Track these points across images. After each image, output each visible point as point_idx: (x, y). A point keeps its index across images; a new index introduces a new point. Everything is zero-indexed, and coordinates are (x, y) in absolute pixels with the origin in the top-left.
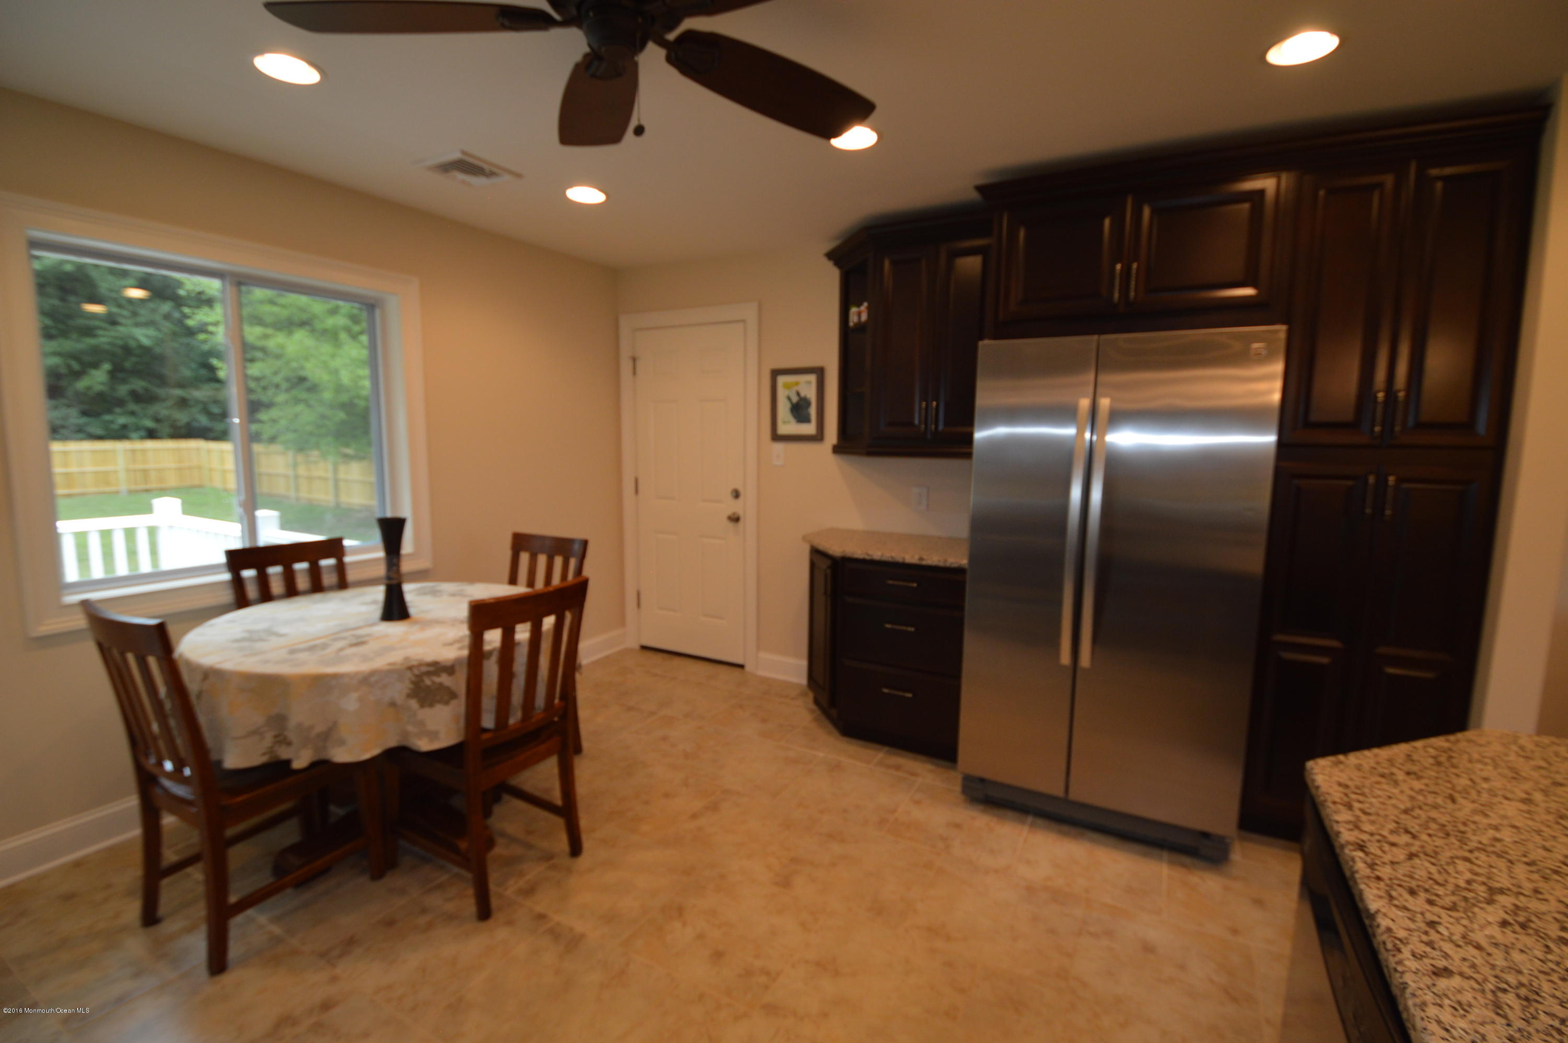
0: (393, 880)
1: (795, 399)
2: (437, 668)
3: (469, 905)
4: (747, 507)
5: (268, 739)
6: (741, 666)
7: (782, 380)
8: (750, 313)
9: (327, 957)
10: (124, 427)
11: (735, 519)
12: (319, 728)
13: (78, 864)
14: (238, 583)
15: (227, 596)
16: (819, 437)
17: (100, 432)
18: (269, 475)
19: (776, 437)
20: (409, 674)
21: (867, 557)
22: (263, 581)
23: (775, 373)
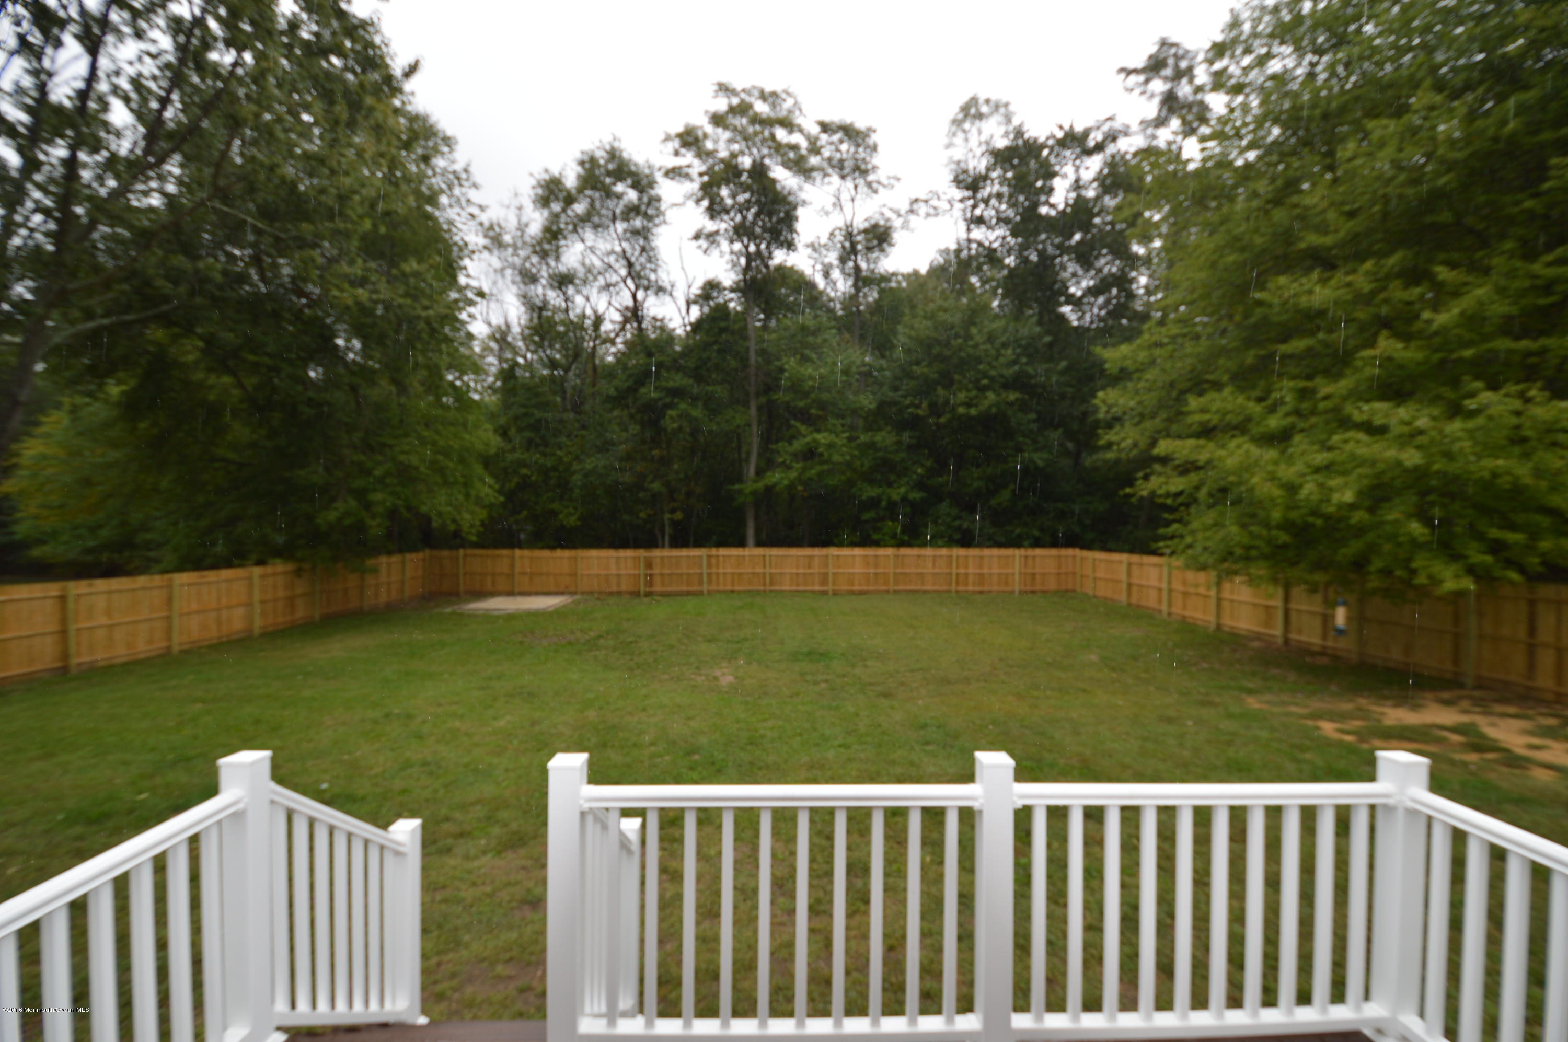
10: (1020, 536)
18: (1140, 586)
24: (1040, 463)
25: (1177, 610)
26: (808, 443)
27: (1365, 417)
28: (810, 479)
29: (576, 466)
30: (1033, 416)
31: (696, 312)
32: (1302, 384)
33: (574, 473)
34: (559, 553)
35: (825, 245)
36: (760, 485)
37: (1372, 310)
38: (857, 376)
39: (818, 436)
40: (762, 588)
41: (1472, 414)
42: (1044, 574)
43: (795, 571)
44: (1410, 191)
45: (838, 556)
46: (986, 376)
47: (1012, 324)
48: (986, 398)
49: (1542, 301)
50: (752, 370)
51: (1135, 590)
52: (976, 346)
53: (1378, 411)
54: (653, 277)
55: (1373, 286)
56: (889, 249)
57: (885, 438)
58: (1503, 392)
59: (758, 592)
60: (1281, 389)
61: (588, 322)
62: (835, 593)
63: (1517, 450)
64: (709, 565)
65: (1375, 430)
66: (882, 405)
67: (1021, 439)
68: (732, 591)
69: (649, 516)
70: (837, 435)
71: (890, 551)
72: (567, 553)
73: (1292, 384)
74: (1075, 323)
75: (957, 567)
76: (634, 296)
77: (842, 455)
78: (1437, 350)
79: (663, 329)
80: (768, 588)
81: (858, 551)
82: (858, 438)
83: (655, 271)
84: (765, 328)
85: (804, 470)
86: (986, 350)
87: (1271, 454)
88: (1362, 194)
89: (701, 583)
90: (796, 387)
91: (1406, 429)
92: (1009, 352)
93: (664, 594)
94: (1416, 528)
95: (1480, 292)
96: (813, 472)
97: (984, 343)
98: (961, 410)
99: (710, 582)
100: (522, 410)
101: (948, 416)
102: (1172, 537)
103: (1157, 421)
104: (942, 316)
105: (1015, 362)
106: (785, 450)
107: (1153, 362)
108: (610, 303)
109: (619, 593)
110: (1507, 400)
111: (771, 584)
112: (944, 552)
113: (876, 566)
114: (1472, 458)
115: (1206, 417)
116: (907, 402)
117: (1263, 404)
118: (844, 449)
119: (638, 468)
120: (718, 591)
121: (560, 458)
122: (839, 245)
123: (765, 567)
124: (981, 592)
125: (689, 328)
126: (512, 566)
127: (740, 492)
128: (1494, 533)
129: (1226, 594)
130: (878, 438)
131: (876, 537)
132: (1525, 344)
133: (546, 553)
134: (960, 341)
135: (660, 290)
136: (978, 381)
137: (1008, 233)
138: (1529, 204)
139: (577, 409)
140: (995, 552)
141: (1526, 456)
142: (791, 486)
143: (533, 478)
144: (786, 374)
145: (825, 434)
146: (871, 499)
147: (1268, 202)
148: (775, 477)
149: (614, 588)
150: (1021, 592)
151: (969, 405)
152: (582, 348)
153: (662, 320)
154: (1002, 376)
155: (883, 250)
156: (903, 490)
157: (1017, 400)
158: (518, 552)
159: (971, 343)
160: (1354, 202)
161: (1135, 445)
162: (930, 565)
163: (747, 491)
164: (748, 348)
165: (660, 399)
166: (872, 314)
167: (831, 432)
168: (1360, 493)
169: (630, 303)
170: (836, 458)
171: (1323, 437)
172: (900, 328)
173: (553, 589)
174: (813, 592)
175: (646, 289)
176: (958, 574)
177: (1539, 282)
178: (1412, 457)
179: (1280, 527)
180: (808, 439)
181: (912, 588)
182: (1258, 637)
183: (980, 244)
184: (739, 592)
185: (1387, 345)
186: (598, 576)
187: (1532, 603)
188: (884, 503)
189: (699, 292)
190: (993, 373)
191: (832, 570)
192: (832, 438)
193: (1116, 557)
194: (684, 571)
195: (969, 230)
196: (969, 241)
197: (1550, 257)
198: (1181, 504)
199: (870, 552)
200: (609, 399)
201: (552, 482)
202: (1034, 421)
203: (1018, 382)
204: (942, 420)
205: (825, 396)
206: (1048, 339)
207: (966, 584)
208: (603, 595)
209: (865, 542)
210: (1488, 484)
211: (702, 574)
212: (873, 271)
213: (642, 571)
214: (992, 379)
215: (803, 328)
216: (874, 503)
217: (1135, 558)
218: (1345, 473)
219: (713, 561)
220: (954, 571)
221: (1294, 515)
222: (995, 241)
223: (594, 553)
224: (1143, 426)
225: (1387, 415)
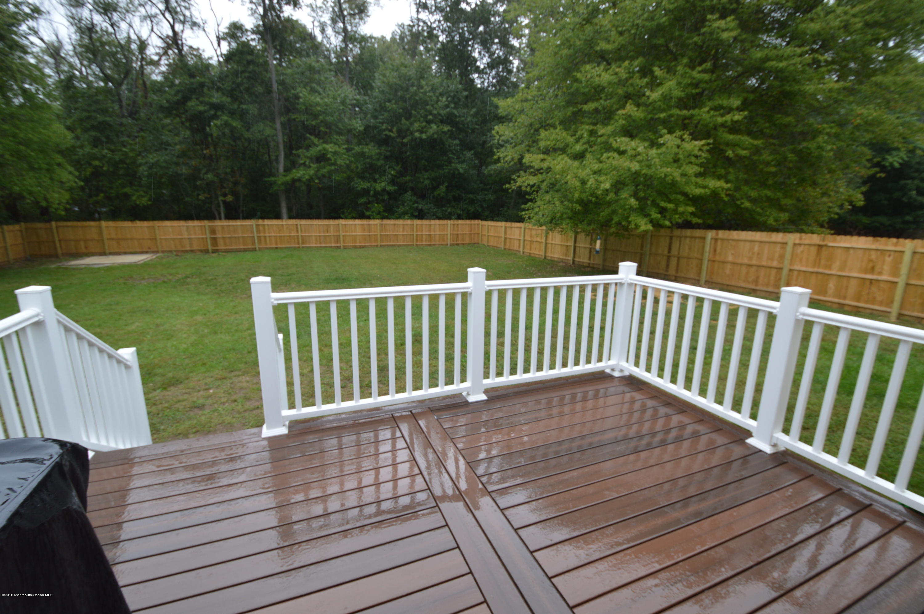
10: (450, 213)
18: (510, 239)
24: (461, 171)
25: (527, 250)
26: (320, 151)
27: (618, 145)
28: (323, 176)
29: (140, 160)
30: (457, 142)
31: (225, 47)
32: (591, 127)
33: (141, 165)
34: (138, 223)
35: (320, 8)
36: (288, 178)
37: (625, 89)
38: (350, 107)
39: (327, 146)
40: (297, 246)
41: (661, 146)
42: (463, 234)
43: (318, 234)
44: (648, 24)
45: (345, 225)
46: (431, 113)
47: (445, 81)
48: (431, 128)
49: (694, 91)
50: (275, 95)
51: (508, 240)
52: (425, 93)
53: (623, 142)
54: (187, 13)
55: (627, 75)
56: (366, 19)
57: (371, 149)
58: (674, 135)
59: (295, 248)
60: (582, 130)
61: (134, 46)
62: (345, 248)
63: (676, 165)
64: (258, 231)
65: (622, 153)
66: (367, 128)
67: (451, 155)
68: (277, 248)
69: (207, 198)
70: (339, 147)
71: (377, 222)
72: (145, 224)
73: (587, 127)
74: (479, 86)
75: (417, 231)
76: (173, 27)
77: (344, 160)
78: (649, 113)
79: (199, 57)
80: (301, 245)
81: (358, 222)
82: (353, 149)
83: (188, 9)
84: (280, 64)
85: (318, 170)
86: (430, 97)
87: (576, 163)
88: (627, 22)
89: (253, 243)
90: (308, 110)
91: (633, 152)
92: (444, 99)
93: (227, 251)
94: (633, 202)
95: (671, 83)
96: (325, 170)
97: (429, 91)
98: (417, 135)
99: (260, 242)
100: (85, 114)
101: (409, 138)
102: (528, 210)
103: (524, 145)
104: (403, 70)
105: (447, 106)
106: (304, 155)
107: (522, 112)
108: (152, 30)
109: (192, 251)
110: (675, 139)
111: (303, 243)
112: (409, 222)
113: (369, 231)
114: (659, 167)
115: (548, 143)
116: (384, 127)
117: (574, 137)
118: (344, 156)
119: (193, 163)
120: (267, 248)
121: (126, 154)
122: (331, 9)
123: (297, 231)
124: (430, 245)
125: (221, 59)
126: (101, 233)
127: (275, 182)
128: (663, 204)
129: (549, 241)
130: (366, 150)
131: (367, 213)
132: (685, 112)
133: (128, 224)
134: (415, 88)
135: (194, 24)
136: (426, 116)
137: (441, 19)
138: (696, 39)
139: (132, 114)
140: (437, 222)
141: (679, 168)
142: (311, 180)
143: (105, 168)
144: (301, 100)
145: (332, 145)
146: (363, 189)
147: (584, 20)
148: (299, 173)
149: (188, 248)
150: (451, 245)
151: (421, 132)
152: (132, 67)
153: (198, 49)
154: (440, 115)
155: (361, 19)
156: (383, 184)
157: (449, 131)
158: (103, 223)
159: (421, 91)
160: (624, 26)
161: (512, 159)
162: (401, 230)
163: (280, 182)
164: (270, 78)
165: (205, 111)
166: (356, 64)
167: (335, 144)
168: (612, 185)
169: (170, 33)
170: (340, 162)
171: (599, 156)
172: (376, 75)
173: (138, 250)
174: (331, 247)
175: (183, 23)
176: (417, 235)
177: (694, 81)
178: (635, 166)
179: (576, 202)
180: (320, 148)
181: (391, 244)
182: (562, 261)
183: (425, 22)
184: (281, 248)
185: (630, 108)
186: (174, 239)
187: (671, 238)
188: (372, 192)
189: (226, 31)
190: (435, 112)
191: (342, 234)
192: (336, 148)
193: (499, 224)
194: (240, 235)
195: (418, 12)
196: (418, 20)
197: (700, 69)
198: (534, 191)
199: (365, 222)
200: (162, 108)
201: (121, 172)
202: (458, 145)
203: (449, 120)
204: (405, 140)
205: (329, 119)
206: (465, 93)
207: (422, 241)
208: (181, 253)
209: (362, 216)
210: (662, 180)
211: (254, 237)
212: (356, 32)
213: (208, 236)
214: (434, 116)
215: (311, 68)
216: (365, 192)
217: (509, 224)
218: (606, 174)
219: (261, 228)
220: (415, 233)
221: (584, 196)
222: (434, 22)
223: (168, 223)
224: (516, 148)
225: (627, 145)
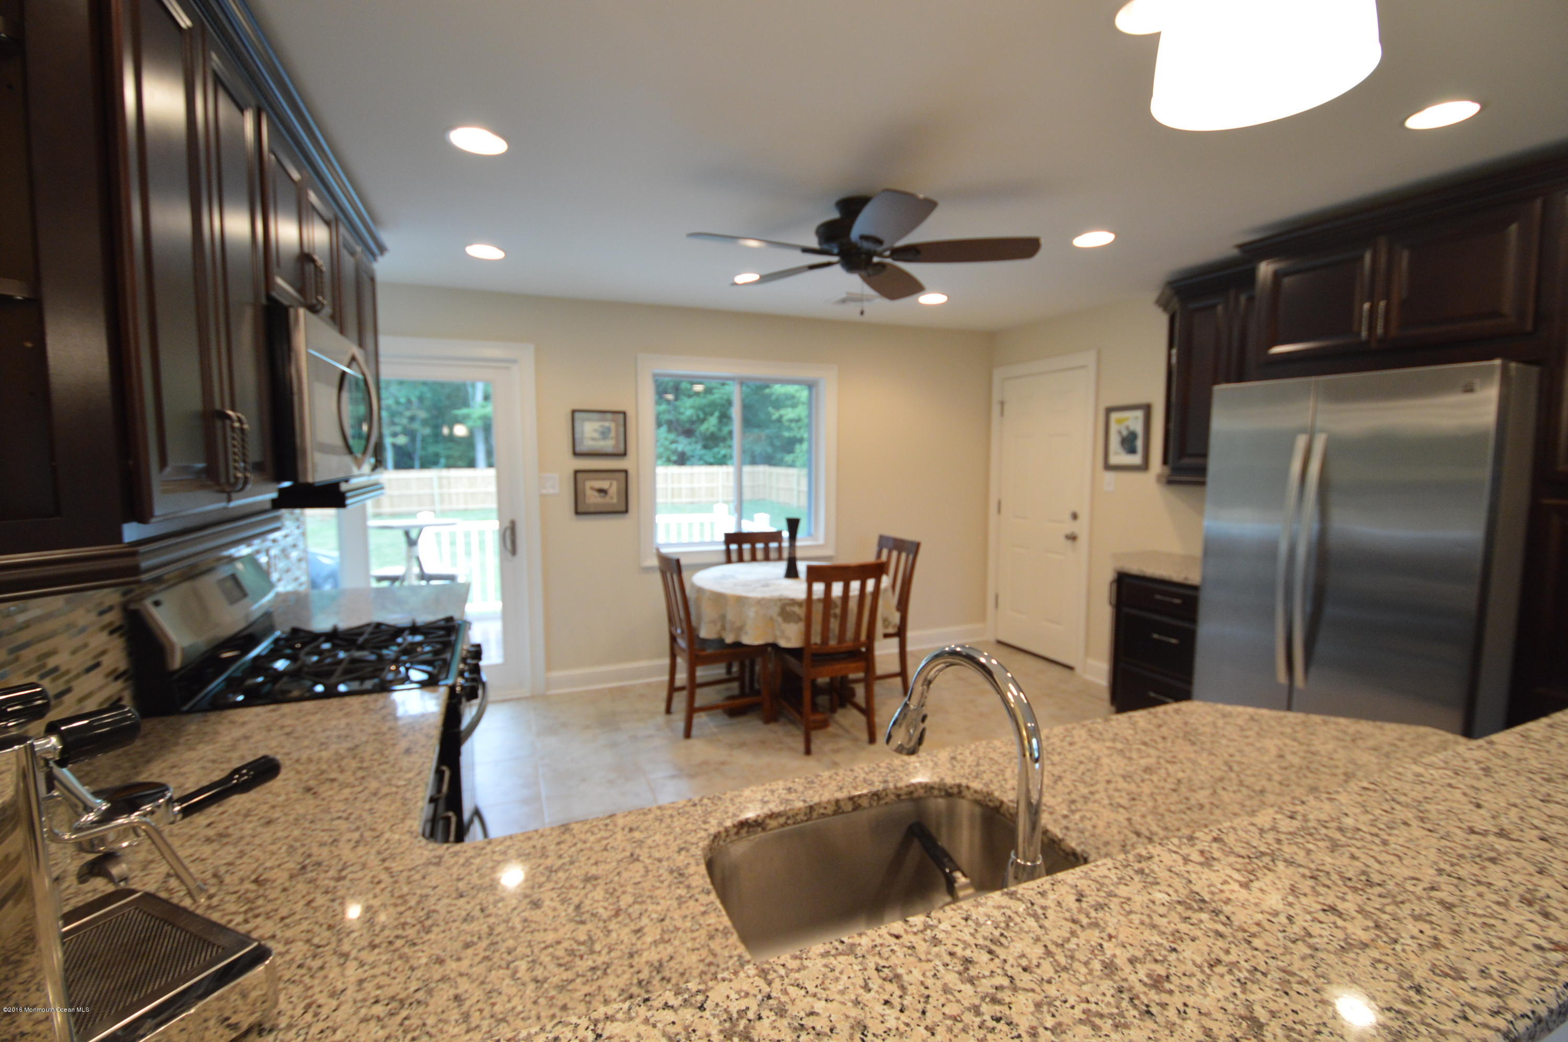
0: (773, 726)
1: (1125, 433)
2: (793, 602)
3: (801, 747)
4: (1081, 528)
5: (718, 627)
6: (1070, 668)
7: (1114, 416)
8: (1089, 358)
9: (731, 746)
11: (1072, 538)
12: (738, 624)
13: (648, 684)
14: (728, 551)
15: (723, 558)
16: (1145, 466)
17: (712, 460)
19: (1108, 467)
20: (779, 604)
21: (1141, 574)
22: (740, 551)
23: (1109, 410)
64: (441, 486)
68: (466, 510)
99: (442, 502)
120: (451, 510)
184: (473, 510)
194: (414, 492)
211: (433, 494)
219: (445, 482)
